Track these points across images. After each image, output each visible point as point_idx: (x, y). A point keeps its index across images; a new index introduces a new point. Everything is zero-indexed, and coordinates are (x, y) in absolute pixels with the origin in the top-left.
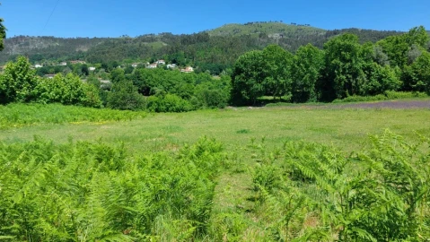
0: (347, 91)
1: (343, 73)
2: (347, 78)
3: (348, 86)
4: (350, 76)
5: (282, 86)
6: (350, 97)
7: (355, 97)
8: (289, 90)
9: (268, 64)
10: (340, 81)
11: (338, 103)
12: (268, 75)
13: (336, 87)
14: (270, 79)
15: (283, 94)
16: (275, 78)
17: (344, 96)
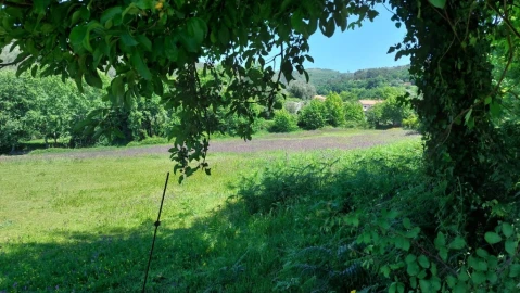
0: (145, 131)
1: (139, 109)
2: (144, 114)
3: (147, 124)
4: (148, 113)
5: (55, 124)
6: (149, 139)
7: (155, 138)
8: (66, 130)
9: (32, 91)
10: (137, 118)
11: (134, 145)
12: (33, 107)
13: (131, 126)
14: (35, 114)
15: (58, 136)
16: (45, 113)
17: (143, 137)
